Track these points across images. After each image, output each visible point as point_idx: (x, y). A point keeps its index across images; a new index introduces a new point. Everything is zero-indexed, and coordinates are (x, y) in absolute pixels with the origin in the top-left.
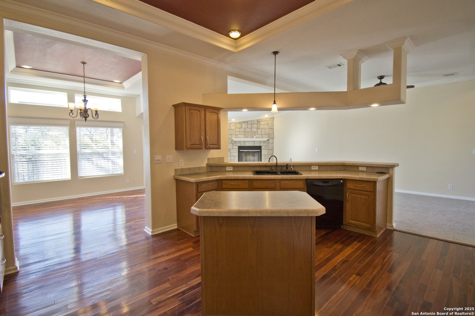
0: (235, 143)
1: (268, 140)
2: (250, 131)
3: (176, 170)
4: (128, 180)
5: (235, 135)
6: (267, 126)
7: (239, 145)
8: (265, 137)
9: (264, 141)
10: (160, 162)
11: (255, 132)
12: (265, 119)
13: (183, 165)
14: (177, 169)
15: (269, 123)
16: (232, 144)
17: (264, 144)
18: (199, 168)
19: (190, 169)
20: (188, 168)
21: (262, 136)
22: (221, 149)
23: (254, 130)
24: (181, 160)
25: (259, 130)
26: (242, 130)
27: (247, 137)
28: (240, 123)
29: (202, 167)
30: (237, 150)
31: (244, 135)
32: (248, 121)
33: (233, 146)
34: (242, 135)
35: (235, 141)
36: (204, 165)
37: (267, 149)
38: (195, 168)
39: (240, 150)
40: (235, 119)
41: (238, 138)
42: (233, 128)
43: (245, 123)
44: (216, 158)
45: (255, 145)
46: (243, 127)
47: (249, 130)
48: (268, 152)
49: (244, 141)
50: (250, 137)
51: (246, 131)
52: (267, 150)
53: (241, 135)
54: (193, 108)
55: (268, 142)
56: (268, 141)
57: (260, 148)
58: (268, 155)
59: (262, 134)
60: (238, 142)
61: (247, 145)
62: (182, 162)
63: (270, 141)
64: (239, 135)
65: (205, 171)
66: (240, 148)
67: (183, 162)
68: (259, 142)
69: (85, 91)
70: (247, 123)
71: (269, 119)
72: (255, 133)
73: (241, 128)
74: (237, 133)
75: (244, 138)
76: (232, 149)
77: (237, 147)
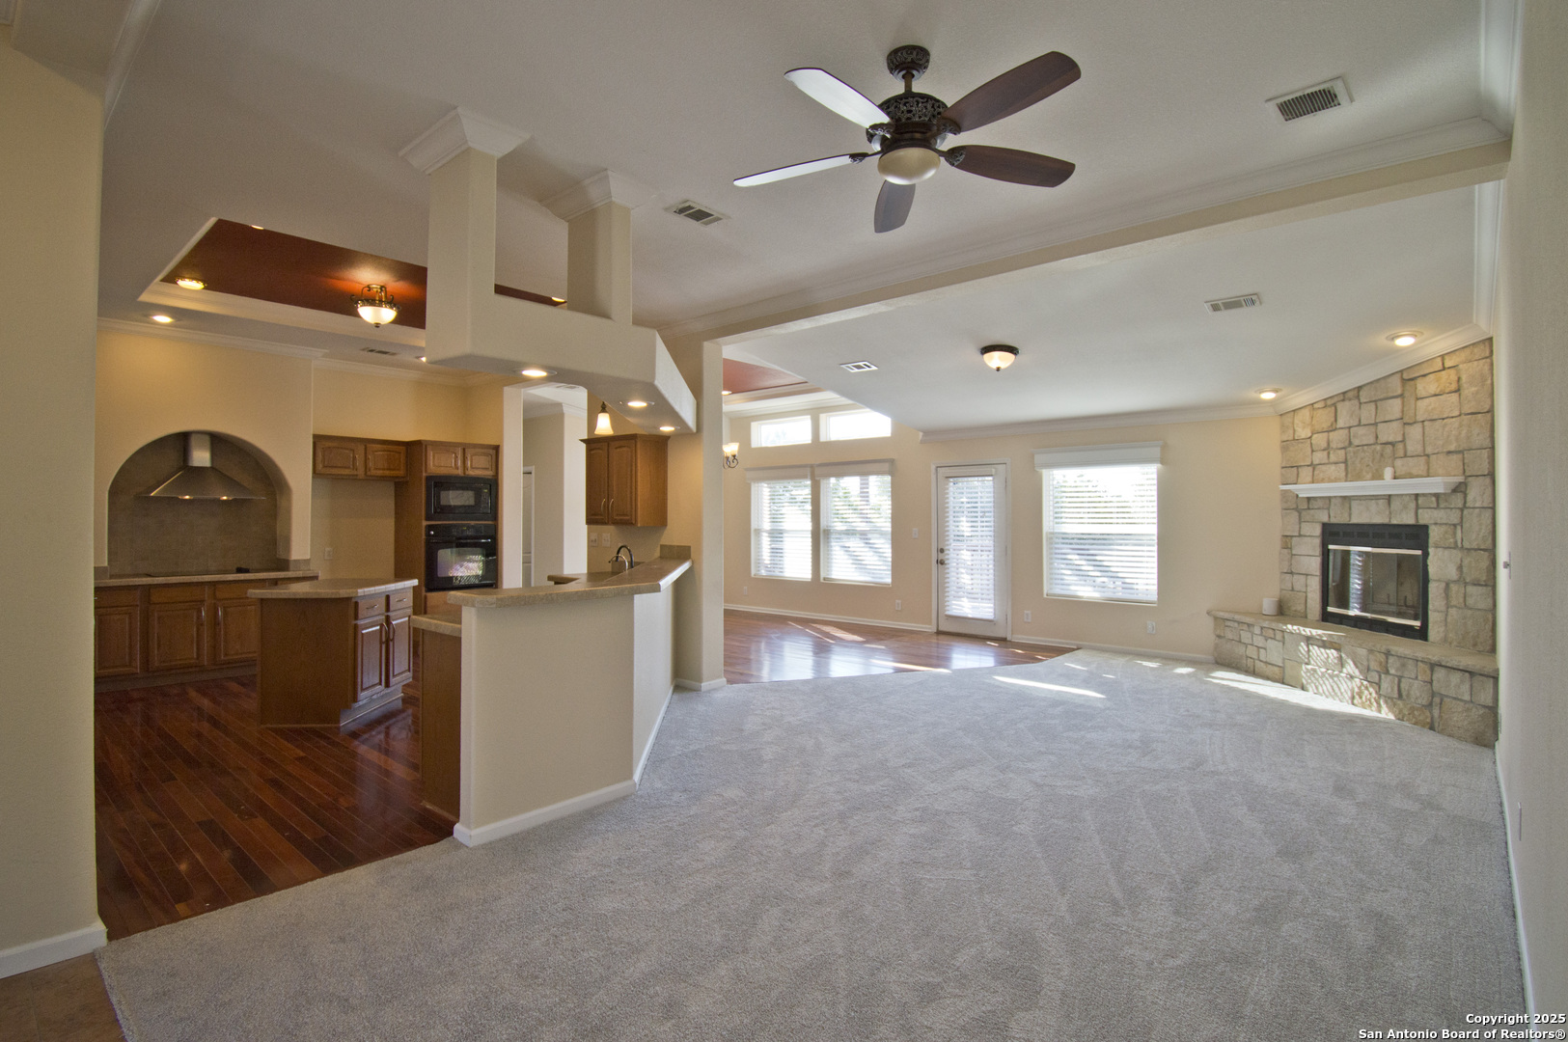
0: (1309, 509)
1: (1460, 489)
2: (1372, 440)
5: (1310, 469)
6: (1454, 397)
7: (1325, 519)
8: (1440, 471)
9: (1437, 496)
11: (1393, 444)
12: (1443, 357)
15: (1464, 378)
16: (1299, 512)
17: (1440, 515)
21: (1428, 463)
23: (1390, 433)
25: (1415, 432)
26: (1338, 438)
27: (1359, 477)
28: (1329, 402)
30: (1317, 542)
31: (1345, 462)
32: (1359, 388)
33: (1303, 525)
34: (1336, 463)
35: (1309, 499)
37: (1455, 547)
39: (1331, 547)
41: (1322, 481)
42: (1303, 433)
43: (1347, 403)
45: (1394, 522)
46: (1341, 423)
47: (1363, 436)
48: (1460, 568)
49: (1345, 498)
50: (1369, 476)
51: (1356, 442)
52: (1457, 555)
53: (1333, 467)
55: (1458, 501)
56: (1460, 496)
57: (1416, 535)
58: (1466, 584)
59: (1429, 450)
60: (1320, 504)
61: (1361, 516)
63: (1470, 498)
64: (1324, 468)
66: (1332, 533)
68: (1413, 505)
70: (1358, 397)
71: (1463, 355)
72: (1393, 450)
73: (1332, 429)
74: (1319, 457)
75: (1346, 481)
76: (1300, 536)
77: (1317, 530)
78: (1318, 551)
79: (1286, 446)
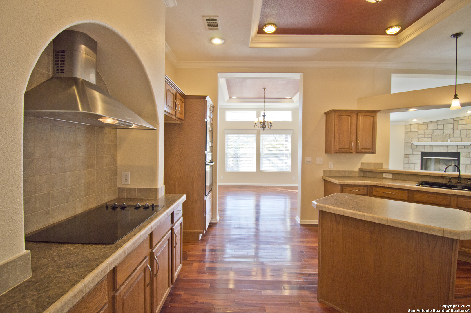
0: (416, 148)
2: (442, 133)
3: (324, 171)
4: (294, 177)
5: (417, 139)
7: (423, 151)
8: (466, 141)
9: (464, 146)
10: (310, 163)
11: (449, 134)
13: (332, 168)
14: (326, 171)
16: (413, 149)
17: (465, 150)
18: (350, 172)
19: (339, 172)
20: (337, 171)
21: (462, 139)
22: (376, 154)
23: (448, 131)
24: (330, 163)
25: (457, 132)
26: (428, 132)
27: (436, 141)
28: (425, 123)
29: (353, 171)
30: (420, 156)
31: (431, 138)
32: (437, 121)
33: (414, 152)
34: (427, 138)
35: (416, 146)
36: (357, 169)
37: (469, 157)
38: (345, 172)
39: (424, 157)
40: (417, 119)
41: (422, 142)
42: (413, 130)
43: (433, 124)
44: (371, 163)
45: (449, 151)
46: (430, 128)
47: (439, 132)
49: (431, 146)
50: (441, 141)
51: (434, 133)
52: (469, 159)
53: (426, 139)
54: (344, 114)
57: (457, 155)
59: (462, 136)
60: (421, 147)
61: (435, 150)
62: (331, 164)
64: (423, 139)
65: (357, 175)
66: (423, 154)
67: (332, 166)
68: (456, 148)
69: (265, 108)
70: (437, 123)
72: (449, 136)
73: (427, 129)
74: (420, 136)
75: (431, 142)
76: (413, 154)
77: (420, 153)
78: (420, 158)
79: (406, 133)
